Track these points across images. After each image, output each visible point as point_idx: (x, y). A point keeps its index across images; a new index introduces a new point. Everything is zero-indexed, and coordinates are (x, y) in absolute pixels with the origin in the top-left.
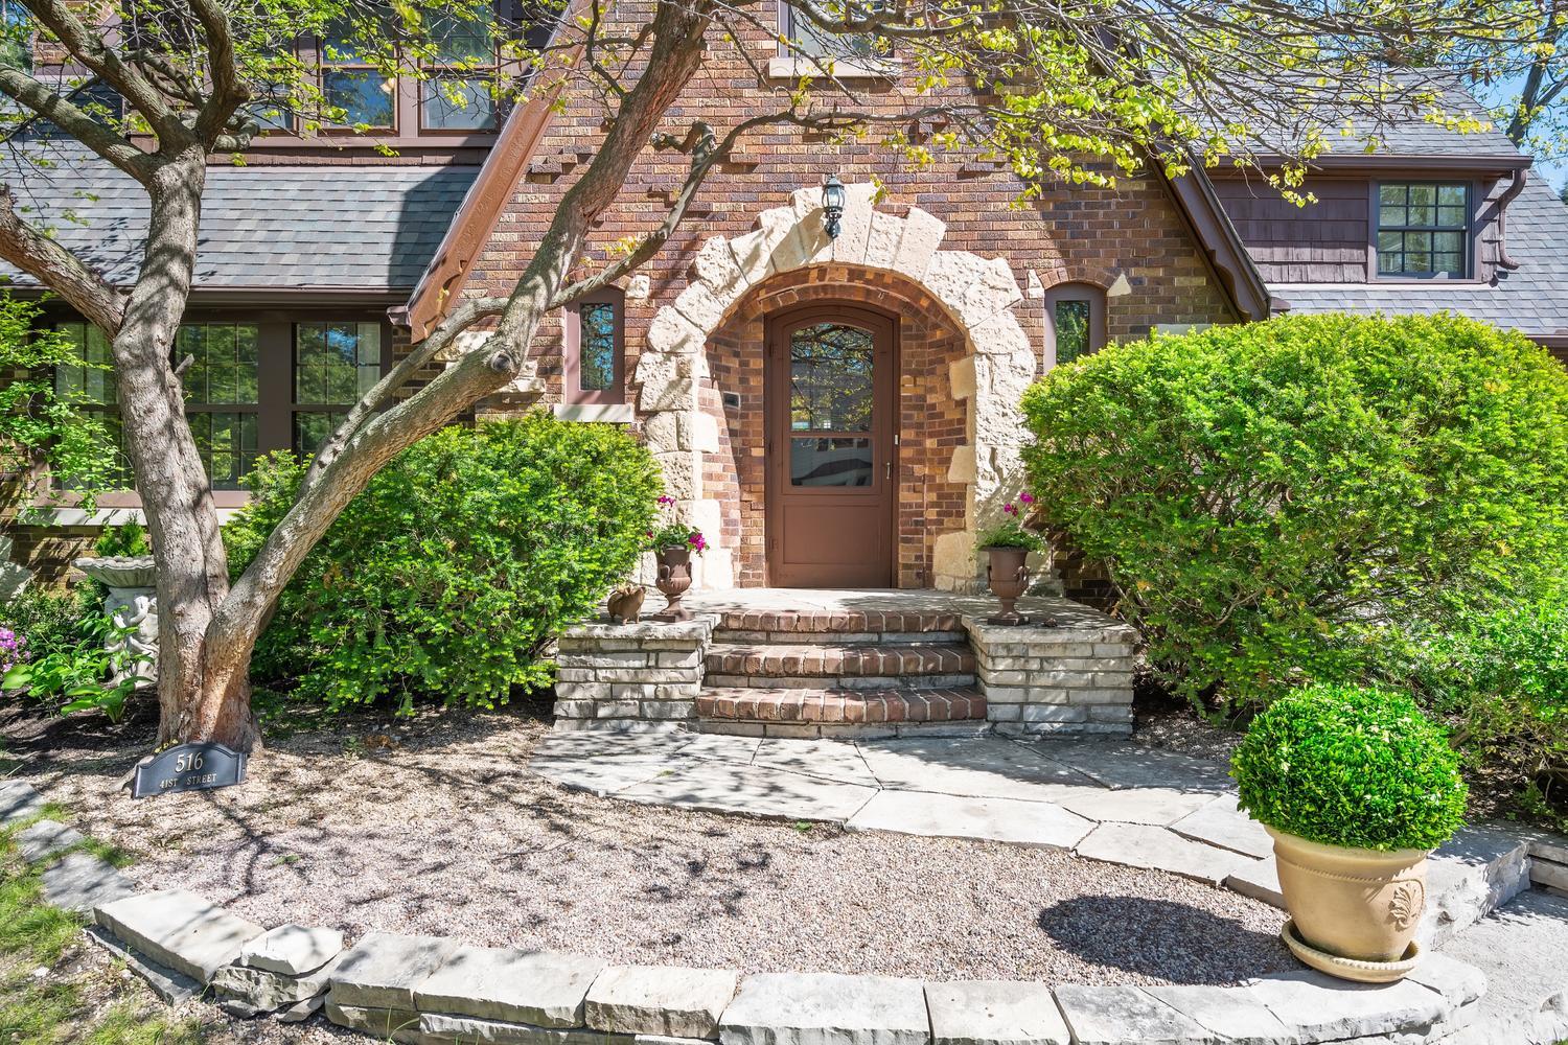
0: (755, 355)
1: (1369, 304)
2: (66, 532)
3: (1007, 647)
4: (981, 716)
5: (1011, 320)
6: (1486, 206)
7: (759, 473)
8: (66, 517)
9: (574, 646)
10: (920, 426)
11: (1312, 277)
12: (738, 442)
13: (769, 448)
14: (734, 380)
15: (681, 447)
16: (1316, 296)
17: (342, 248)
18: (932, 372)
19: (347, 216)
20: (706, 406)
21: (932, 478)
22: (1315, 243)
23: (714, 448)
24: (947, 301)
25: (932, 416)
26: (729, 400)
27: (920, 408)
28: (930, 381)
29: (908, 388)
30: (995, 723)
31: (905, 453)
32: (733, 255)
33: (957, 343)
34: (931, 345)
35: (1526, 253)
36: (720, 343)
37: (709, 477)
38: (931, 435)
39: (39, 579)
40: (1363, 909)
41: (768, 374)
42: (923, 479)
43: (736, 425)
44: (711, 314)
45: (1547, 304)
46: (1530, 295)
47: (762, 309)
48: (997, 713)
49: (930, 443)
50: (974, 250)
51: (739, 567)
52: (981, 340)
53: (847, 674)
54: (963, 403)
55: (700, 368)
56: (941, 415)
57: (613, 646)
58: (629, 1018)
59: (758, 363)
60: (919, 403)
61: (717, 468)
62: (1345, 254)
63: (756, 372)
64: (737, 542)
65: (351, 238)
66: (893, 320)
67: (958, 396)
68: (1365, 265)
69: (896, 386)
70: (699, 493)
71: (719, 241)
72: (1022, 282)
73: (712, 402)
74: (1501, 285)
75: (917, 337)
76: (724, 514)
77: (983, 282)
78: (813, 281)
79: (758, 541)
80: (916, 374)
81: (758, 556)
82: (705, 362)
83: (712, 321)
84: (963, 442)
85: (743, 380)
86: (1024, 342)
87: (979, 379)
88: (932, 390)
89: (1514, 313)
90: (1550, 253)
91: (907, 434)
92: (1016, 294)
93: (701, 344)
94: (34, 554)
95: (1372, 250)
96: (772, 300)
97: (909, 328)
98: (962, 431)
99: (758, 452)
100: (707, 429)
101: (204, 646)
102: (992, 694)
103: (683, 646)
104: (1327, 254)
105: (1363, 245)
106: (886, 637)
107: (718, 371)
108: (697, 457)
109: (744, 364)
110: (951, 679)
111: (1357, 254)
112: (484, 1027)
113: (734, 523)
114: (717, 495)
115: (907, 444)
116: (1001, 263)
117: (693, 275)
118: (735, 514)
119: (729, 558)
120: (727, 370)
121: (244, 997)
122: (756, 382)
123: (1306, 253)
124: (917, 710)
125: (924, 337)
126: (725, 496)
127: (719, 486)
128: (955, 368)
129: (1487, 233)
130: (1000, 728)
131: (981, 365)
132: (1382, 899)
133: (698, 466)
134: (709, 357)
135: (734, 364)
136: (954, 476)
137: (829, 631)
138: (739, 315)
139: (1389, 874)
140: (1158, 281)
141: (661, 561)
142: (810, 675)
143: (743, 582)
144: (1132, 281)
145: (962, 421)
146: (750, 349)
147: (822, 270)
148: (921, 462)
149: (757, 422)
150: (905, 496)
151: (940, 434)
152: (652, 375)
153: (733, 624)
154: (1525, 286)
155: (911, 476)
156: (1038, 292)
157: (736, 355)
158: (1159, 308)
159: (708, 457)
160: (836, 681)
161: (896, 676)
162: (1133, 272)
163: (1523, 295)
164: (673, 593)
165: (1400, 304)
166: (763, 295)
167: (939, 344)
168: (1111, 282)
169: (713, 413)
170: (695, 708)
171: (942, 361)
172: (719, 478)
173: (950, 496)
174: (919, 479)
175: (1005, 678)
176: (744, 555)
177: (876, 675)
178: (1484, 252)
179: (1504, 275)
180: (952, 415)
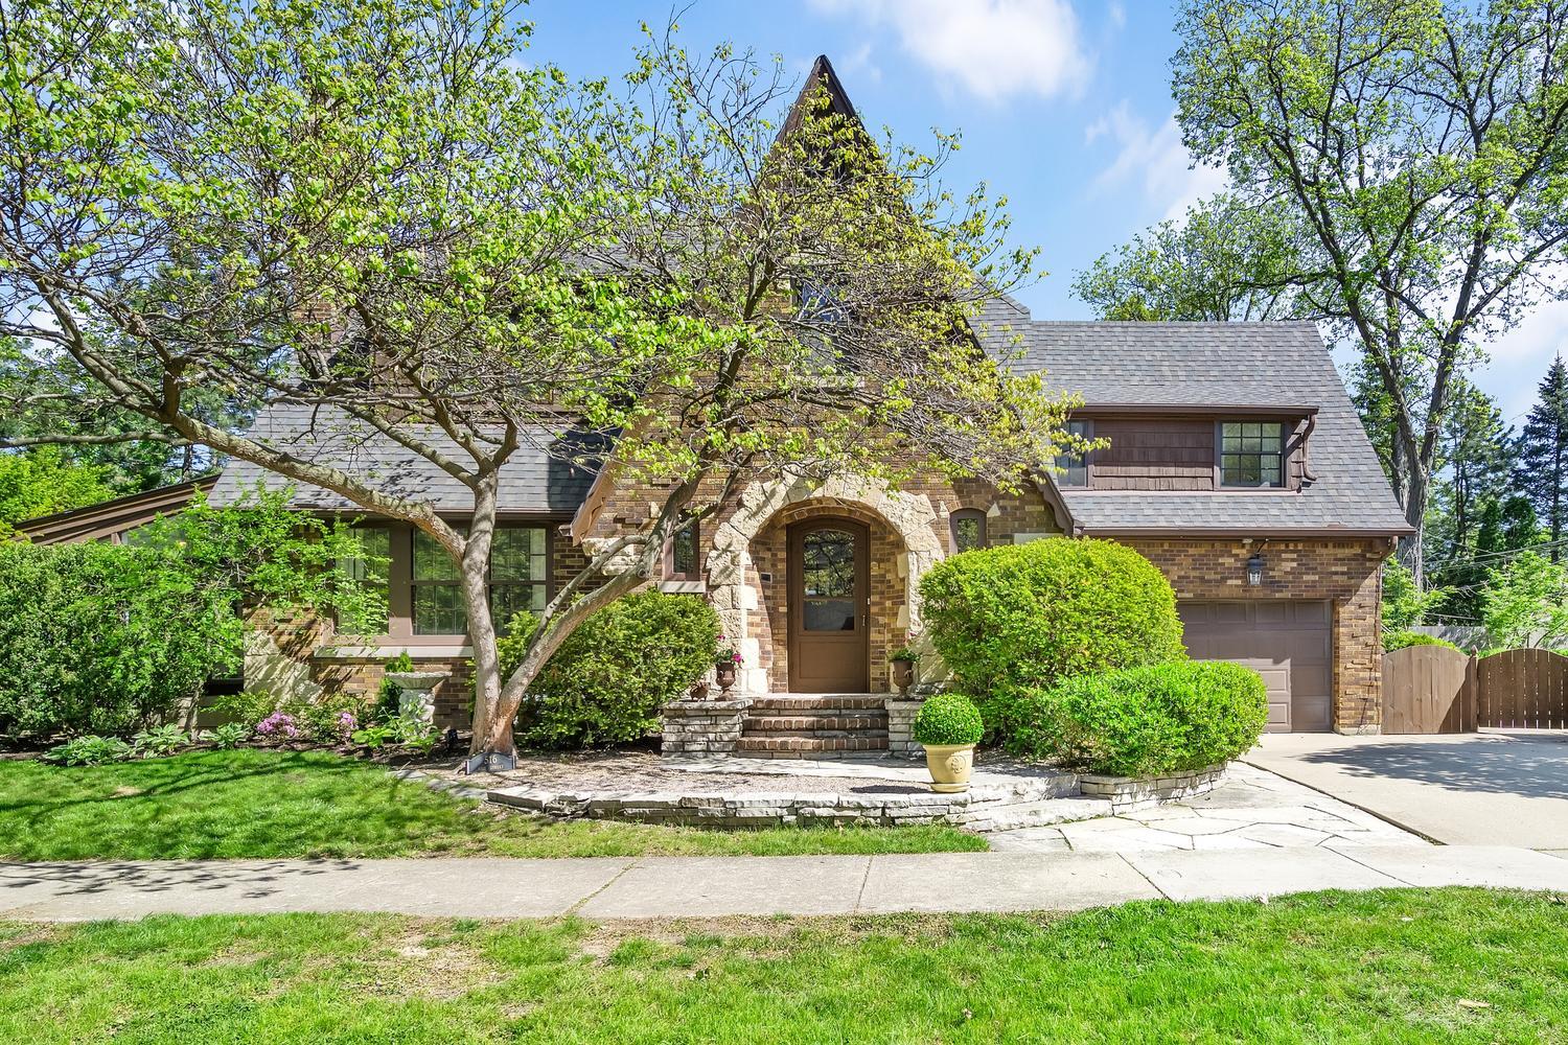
0: (781, 550)
1: (1212, 506)
2: (343, 662)
3: (899, 711)
4: (885, 747)
5: (930, 531)
6: (1293, 438)
7: (784, 622)
8: (342, 653)
9: (672, 713)
10: (883, 593)
11: (1178, 487)
12: (770, 604)
13: (790, 606)
14: (767, 565)
15: (734, 607)
16: (1177, 500)
17: (522, 482)
18: (888, 560)
19: (522, 460)
20: (749, 582)
21: (889, 625)
22: (1178, 463)
23: (755, 607)
24: (892, 520)
25: (890, 587)
26: (765, 578)
27: (883, 582)
28: (887, 565)
29: (875, 569)
30: (893, 751)
31: (874, 609)
32: (764, 492)
33: (900, 545)
34: (888, 544)
35: (1328, 468)
36: (759, 544)
37: (751, 624)
38: (889, 599)
39: (325, 692)
40: (944, 766)
41: (789, 560)
42: (884, 626)
43: (769, 593)
44: (752, 528)
45: (1331, 506)
46: (1322, 499)
47: (785, 521)
48: (893, 746)
49: (888, 604)
50: (908, 490)
51: (771, 680)
52: (911, 543)
53: (818, 729)
54: (903, 580)
55: (745, 558)
56: (893, 587)
57: (693, 713)
58: (697, 802)
59: (783, 555)
60: (882, 579)
61: (757, 619)
62: (1199, 471)
63: (782, 560)
64: (770, 664)
65: (527, 475)
66: (866, 527)
67: (901, 576)
68: (1212, 478)
69: (868, 569)
70: (745, 635)
71: (757, 484)
72: (936, 508)
73: (753, 579)
74: (1304, 492)
75: (880, 539)
76: (761, 647)
77: (913, 509)
78: (816, 505)
79: (784, 664)
80: (880, 561)
81: (784, 674)
82: (748, 555)
83: (752, 533)
84: (903, 603)
85: (774, 565)
86: (938, 544)
87: (911, 566)
88: (889, 571)
89: (1307, 512)
90: (1344, 468)
91: (874, 598)
92: (933, 515)
93: (746, 546)
94: (322, 675)
95: (1216, 469)
96: (791, 515)
97: (875, 533)
98: (903, 596)
99: (783, 609)
100: (750, 597)
101: (498, 704)
102: (891, 736)
103: (729, 713)
104: (1187, 471)
105: (1211, 465)
106: (844, 712)
107: (757, 560)
108: (744, 613)
109: (774, 555)
110: (875, 732)
111: (1206, 471)
112: (647, 810)
113: (768, 653)
114: (757, 636)
115: (875, 604)
116: (924, 497)
117: (740, 504)
118: (769, 648)
119: (765, 675)
120: (763, 559)
121: (558, 809)
122: (782, 566)
123: (1172, 471)
124: (851, 744)
125: (884, 539)
126: (763, 636)
127: (759, 630)
128: (900, 558)
129: (1293, 457)
130: (896, 754)
131: (912, 558)
132: (949, 762)
133: (744, 619)
134: (750, 552)
135: (768, 555)
136: (899, 624)
137: (812, 708)
138: (771, 525)
139: (950, 754)
140: (1016, 508)
141: (719, 668)
142: (799, 729)
143: (774, 689)
144: (1000, 508)
145: (903, 591)
146: (778, 546)
147: (819, 500)
148: (883, 615)
149: (782, 591)
150: (874, 636)
151: (893, 598)
152: (715, 564)
153: (760, 705)
154: (1321, 493)
155: (877, 624)
156: (945, 514)
157: (769, 550)
158: (1017, 524)
159: (751, 613)
160: (811, 731)
161: (844, 729)
162: (1001, 502)
163: (1317, 499)
164: (725, 686)
165: (1233, 506)
166: (785, 513)
167: (892, 544)
168: (988, 508)
169: (754, 586)
170: (736, 746)
171: (894, 554)
172: (758, 625)
173: (897, 635)
174: (882, 625)
175: (898, 728)
176: (774, 673)
177: (834, 729)
178: (1292, 469)
179: (1307, 485)
180: (898, 587)
